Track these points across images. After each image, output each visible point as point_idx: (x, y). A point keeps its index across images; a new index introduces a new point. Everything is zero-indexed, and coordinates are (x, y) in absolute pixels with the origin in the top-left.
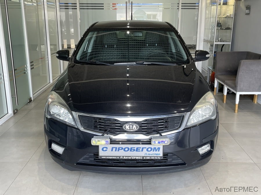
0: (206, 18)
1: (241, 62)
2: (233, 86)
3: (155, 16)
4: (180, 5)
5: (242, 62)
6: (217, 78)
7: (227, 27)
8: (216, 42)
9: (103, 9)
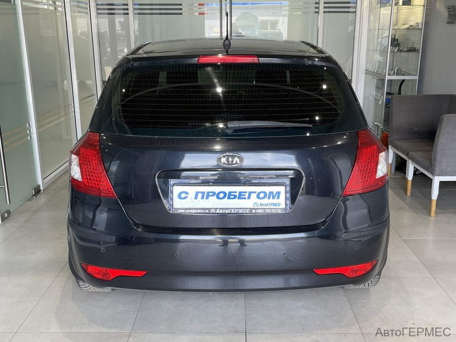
0: (370, 30)
1: (443, 118)
2: (427, 163)
3: (274, 24)
4: (322, 5)
5: (445, 118)
6: (392, 146)
7: (411, 48)
8: (389, 75)
9: (181, 14)
